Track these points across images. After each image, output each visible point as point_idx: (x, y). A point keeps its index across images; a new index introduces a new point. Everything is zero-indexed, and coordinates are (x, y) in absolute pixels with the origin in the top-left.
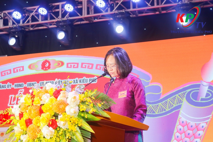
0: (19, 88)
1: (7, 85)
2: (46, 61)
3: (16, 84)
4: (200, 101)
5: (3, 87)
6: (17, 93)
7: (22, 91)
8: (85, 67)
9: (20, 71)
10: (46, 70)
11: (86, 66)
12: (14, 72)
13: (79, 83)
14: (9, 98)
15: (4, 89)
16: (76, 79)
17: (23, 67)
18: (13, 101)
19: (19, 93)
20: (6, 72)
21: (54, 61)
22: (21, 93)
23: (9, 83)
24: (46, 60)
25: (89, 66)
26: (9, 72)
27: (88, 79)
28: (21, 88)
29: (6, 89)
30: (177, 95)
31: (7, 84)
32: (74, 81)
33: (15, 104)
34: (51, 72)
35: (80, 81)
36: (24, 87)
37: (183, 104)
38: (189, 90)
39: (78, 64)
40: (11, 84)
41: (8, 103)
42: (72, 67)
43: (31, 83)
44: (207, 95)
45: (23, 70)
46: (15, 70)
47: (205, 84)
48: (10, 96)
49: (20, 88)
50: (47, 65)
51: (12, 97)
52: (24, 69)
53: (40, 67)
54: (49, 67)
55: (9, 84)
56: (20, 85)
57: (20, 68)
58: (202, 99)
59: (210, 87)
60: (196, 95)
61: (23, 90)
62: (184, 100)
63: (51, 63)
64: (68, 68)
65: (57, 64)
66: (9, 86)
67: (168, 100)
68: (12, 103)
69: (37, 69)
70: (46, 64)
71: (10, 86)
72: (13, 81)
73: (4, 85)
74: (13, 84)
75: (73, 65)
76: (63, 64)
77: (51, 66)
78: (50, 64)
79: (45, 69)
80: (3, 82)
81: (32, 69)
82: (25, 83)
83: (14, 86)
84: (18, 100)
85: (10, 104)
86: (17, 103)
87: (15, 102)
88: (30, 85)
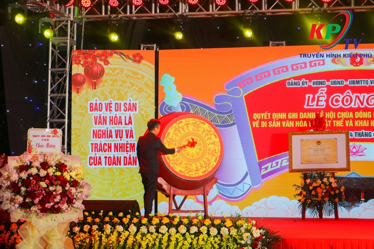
0: (319, 86)
1: (301, 82)
2: (357, 55)
3: (314, 81)
5: (295, 84)
6: (317, 93)
7: (324, 90)
9: (319, 65)
10: (356, 66)
12: (311, 66)
14: (305, 98)
15: (297, 86)
17: (323, 60)
18: (312, 102)
19: (320, 92)
20: (299, 66)
22: (322, 93)
23: (303, 80)
24: (357, 53)
26: (303, 65)
28: (323, 86)
29: (300, 86)
31: (301, 80)
33: (315, 105)
36: (327, 85)
40: (308, 81)
41: (304, 104)
43: (337, 80)
45: (324, 64)
46: (312, 64)
48: (307, 96)
49: (321, 86)
50: (358, 60)
51: (309, 97)
52: (326, 63)
53: (349, 62)
54: (361, 63)
55: (305, 81)
56: (321, 83)
57: (319, 62)
61: (326, 89)
65: (372, 59)
66: (304, 84)
68: (310, 104)
69: (344, 64)
70: (357, 58)
71: (306, 83)
72: (309, 77)
73: (297, 81)
74: (310, 81)
77: (364, 61)
78: (362, 59)
79: (355, 64)
80: (295, 78)
81: (336, 63)
82: (328, 81)
83: (312, 84)
84: (318, 101)
85: (308, 105)
86: (317, 105)
87: (315, 103)
88: (335, 83)
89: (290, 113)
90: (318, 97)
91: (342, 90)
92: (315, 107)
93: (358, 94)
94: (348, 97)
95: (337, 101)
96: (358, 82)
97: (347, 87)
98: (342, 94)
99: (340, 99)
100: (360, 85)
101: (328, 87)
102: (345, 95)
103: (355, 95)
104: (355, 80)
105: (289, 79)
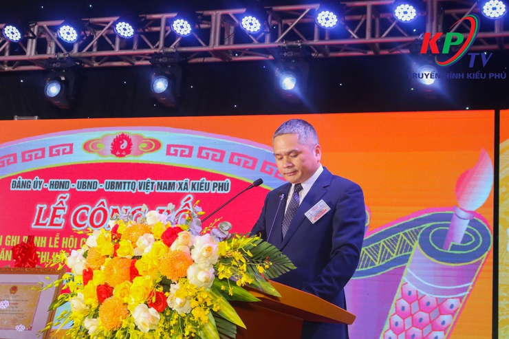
0: (59, 189)
1: (32, 182)
2: (123, 137)
3: (52, 180)
4: (449, 251)
5: (24, 185)
6: (53, 201)
7: (65, 198)
8: (207, 158)
9: (64, 153)
10: (121, 156)
11: (208, 154)
12: (51, 155)
13: (190, 190)
14: (35, 211)
15: (26, 189)
16: (184, 181)
17: (71, 145)
18: (44, 219)
19: (58, 201)
20: (33, 154)
21: (140, 139)
22: (61, 202)
23: (37, 179)
24: (123, 135)
25: (214, 155)
26: (40, 153)
27: (212, 183)
28: (64, 190)
29: (30, 189)
30: (401, 234)
31: (33, 179)
32: (181, 185)
33: (48, 224)
34: (132, 162)
35: (193, 186)
36: (71, 189)
37: (412, 253)
38: (428, 225)
39: (191, 148)
40: (43, 180)
41: (31, 221)
42: (179, 153)
43: (87, 181)
44: (466, 238)
45: (71, 152)
46: (54, 151)
47: (462, 214)
48: (38, 206)
49: (61, 190)
50: (124, 145)
51: (41, 209)
52: (74, 152)
53: (110, 148)
54: (128, 151)
55: (38, 180)
56: (62, 185)
57: (64, 147)
58: (454, 247)
59: (472, 223)
60: (442, 238)
61: (68, 195)
62: (416, 245)
63: (133, 141)
64: (169, 157)
65: (145, 145)
66: (37, 185)
67: (382, 242)
68: (41, 222)
69: (102, 153)
70: (123, 142)
71: (40, 184)
72: (46, 174)
73: (27, 180)
74: (46, 181)
75: (180, 149)
76: (158, 145)
77: (133, 148)
78: (130, 145)
79: (118, 153)
80: (25, 175)
81: (90, 151)
82: (74, 182)
83: (48, 185)
84: (54, 216)
85: (37, 224)
86: (52, 224)
87: (49, 220)
88: (84, 185)
89: (9, 237)
90: (55, 209)
91: (91, 198)
92: (47, 227)
93: (117, 207)
94: (101, 211)
95: (83, 218)
96: (119, 185)
97: (101, 193)
98: (93, 206)
99: (88, 215)
100: (122, 190)
101: (72, 191)
102: (96, 207)
103: (113, 207)
104: (116, 181)
105: (16, 177)
